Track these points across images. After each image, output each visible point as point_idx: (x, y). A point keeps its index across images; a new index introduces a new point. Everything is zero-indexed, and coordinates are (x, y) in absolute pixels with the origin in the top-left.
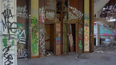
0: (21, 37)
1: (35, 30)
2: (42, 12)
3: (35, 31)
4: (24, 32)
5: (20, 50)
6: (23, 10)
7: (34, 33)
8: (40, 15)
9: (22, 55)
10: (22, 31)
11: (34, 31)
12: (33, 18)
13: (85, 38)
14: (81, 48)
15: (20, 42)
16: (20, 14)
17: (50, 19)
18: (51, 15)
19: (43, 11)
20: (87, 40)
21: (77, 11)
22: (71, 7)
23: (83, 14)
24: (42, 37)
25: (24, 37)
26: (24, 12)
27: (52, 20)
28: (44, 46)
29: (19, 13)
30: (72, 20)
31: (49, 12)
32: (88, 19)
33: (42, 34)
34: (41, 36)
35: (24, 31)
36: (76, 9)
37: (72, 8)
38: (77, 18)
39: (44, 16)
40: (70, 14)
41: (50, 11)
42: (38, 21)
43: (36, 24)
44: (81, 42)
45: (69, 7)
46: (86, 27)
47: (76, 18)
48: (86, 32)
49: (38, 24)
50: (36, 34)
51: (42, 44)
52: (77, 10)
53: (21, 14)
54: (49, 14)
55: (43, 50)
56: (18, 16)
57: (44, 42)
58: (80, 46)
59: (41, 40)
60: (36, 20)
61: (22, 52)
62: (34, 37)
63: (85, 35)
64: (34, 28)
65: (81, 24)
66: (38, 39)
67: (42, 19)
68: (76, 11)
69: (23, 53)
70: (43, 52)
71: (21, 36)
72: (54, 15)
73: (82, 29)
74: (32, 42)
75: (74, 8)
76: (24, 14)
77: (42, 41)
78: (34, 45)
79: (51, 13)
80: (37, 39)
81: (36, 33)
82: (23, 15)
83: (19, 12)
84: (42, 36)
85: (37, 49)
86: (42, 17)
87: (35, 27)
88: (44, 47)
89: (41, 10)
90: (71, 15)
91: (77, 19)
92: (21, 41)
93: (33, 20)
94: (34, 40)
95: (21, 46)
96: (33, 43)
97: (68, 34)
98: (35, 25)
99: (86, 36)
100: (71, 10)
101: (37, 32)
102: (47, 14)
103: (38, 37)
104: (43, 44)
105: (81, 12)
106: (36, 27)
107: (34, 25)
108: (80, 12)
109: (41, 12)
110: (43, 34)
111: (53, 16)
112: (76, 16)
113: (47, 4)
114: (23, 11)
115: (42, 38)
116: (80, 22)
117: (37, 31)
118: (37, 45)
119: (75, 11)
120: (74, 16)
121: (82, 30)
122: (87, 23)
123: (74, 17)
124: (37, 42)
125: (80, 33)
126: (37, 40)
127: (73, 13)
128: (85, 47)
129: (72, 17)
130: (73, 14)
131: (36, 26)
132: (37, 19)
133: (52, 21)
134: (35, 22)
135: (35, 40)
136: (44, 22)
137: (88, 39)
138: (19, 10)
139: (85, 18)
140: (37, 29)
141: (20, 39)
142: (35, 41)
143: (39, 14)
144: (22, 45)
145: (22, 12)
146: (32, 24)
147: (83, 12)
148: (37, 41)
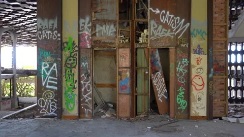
0: (50, 77)
1: (70, 62)
2: (86, 27)
3: (71, 66)
4: (54, 68)
5: (48, 102)
6: (53, 24)
7: (68, 70)
8: (81, 33)
9: (52, 111)
10: (51, 65)
11: (69, 66)
12: (67, 40)
13: (193, 83)
14: (184, 108)
15: (48, 86)
16: (47, 34)
17: (104, 39)
18: (108, 31)
19: (89, 23)
20: (198, 88)
21: (173, 18)
22: (155, 9)
23: (188, 24)
24: (86, 78)
25: (55, 77)
26: (56, 29)
27: (110, 41)
28: (89, 96)
29: (45, 32)
30: (157, 40)
31: (102, 26)
32: (204, 35)
33: (85, 72)
34: (83, 75)
35: (55, 65)
36: (170, 14)
37: (158, 11)
38: (171, 35)
39: (90, 35)
40: (152, 26)
41: (104, 22)
42: (77, 44)
43: (73, 52)
44: (183, 93)
45: (150, 10)
46: (197, 56)
47: (168, 34)
48: (196, 68)
49: (76, 51)
50: (73, 72)
51: (86, 92)
52: (172, 16)
53: (50, 34)
54: (101, 30)
55: (88, 104)
56: (45, 37)
57: (91, 88)
58: (179, 101)
59: (85, 84)
60: (74, 44)
61: (51, 106)
62: (70, 78)
63: (193, 76)
64: (69, 59)
65: (183, 49)
66: (76, 81)
67: (85, 41)
68: (170, 17)
69: (53, 107)
70: (87, 108)
71: (50, 75)
72: (113, 31)
73: (186, 60)
74: (65, 88)
75: (164, 11)
76: (56, 33)
77: (87, 86)
78: (69, 93)
79: (108, 27)
80: (74, 81)
81: (73, 69)
82: (53, 35)
83: (46, 29)
84: (87, 75)
85: (75, 102)
86: (86, 37)
87: (70, 57)
88: (90, 99)
89: (84, 23)
90: (156, 29)
91: (173, 37)
92: (50, 84)
93: (67, 43)
94: (69, 84)
95: (49, 94)
96: (67, 89)
97: (147, 72)
98: (71, 53)
99: (197, 78)
100: (156, 17)
101: (75, 67)
102: (97, 30)
103: (76, 78)
104: (88, 92)
105: (183, 20)
106: (73, 57)
107: (69, 54)
108: (181, 20)
109: (83, 27)
110: (89, 71)
111: (111, 33)
112: (169, 30)
113: (98, 10)
114: (53, 27)
115: (87, 81)
116: (181, 43)
117: (75, 64)
118: (74, 93)
119: (167, 17)
120: (164, 30)
121: (185, 63)
122: (199, 46)
123: (162, 33)
124: (75, 88)
125: (181, 70)
126: (75, 83)
127: (162, 24)
128: (194, 106)
129: (159, 34)
130: (161, 27)
131: (72, 55)
132: (74, 42)
133: (108, 45)
134: (71, 48)
135: (71, 83)
136: (89, 47)
137: (203, 84)
138: (45, 27)
139: (195, 33)
140: (75, 62)
141: (48, 81)
142: (71, 85)
143: (79, 31)
144: (52, 93)
145: (52, 30)
146: (65, 51)
147: (188, 19)
148: (74, 86)
